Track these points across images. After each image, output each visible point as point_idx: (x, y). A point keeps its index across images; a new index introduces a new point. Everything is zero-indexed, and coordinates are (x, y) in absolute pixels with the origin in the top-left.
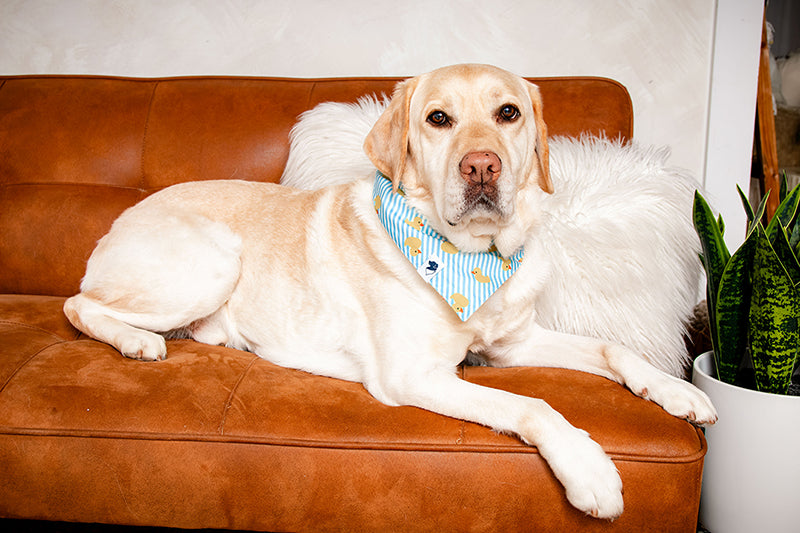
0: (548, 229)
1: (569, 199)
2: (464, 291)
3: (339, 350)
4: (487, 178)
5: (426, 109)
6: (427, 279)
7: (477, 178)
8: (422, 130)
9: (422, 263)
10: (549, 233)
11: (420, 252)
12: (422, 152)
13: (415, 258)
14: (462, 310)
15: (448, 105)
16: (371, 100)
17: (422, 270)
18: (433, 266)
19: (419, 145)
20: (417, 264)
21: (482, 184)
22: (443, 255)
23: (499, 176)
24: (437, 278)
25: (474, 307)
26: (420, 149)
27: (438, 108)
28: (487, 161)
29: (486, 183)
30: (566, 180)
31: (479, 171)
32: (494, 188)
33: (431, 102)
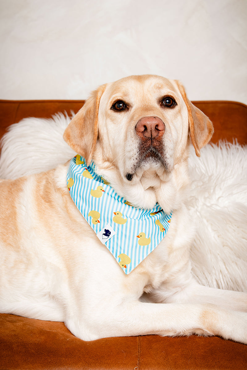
0: (197, 210)
1: (212, 188)
2: (128, 253)
3: (45, 295)
4: (155, 134)
5: (110, 101)
6: (103, 242)
7: (148, 134)
8: (107, 115)
9: (100, 230)
10: (198, 214)
11: (99, 222)
12: (108, 133)
13: (95, 225)
14: (125, 267)
15: (125, 95)
16: (62, 116)
17: (100, 234)
18: (107, 233)
19: (105, 128)
20: (97, 230)
21: (152, 139)
22: (115, 225)
23: (163, 134)
24: (110, 242)
25: (135, 264)
26: (105, 131)
27: (119, 98)
28: (155, 122)
29: (154, 138)
30: (210, 174)
31: (149, 130)
32: (161, 143)
33: (114, 96)
